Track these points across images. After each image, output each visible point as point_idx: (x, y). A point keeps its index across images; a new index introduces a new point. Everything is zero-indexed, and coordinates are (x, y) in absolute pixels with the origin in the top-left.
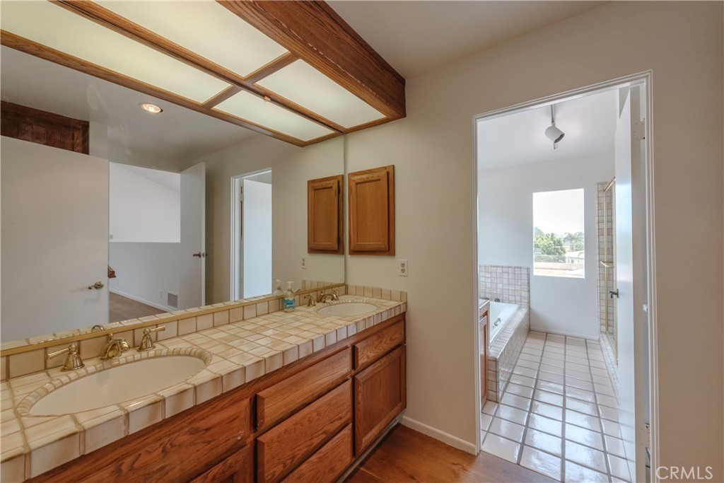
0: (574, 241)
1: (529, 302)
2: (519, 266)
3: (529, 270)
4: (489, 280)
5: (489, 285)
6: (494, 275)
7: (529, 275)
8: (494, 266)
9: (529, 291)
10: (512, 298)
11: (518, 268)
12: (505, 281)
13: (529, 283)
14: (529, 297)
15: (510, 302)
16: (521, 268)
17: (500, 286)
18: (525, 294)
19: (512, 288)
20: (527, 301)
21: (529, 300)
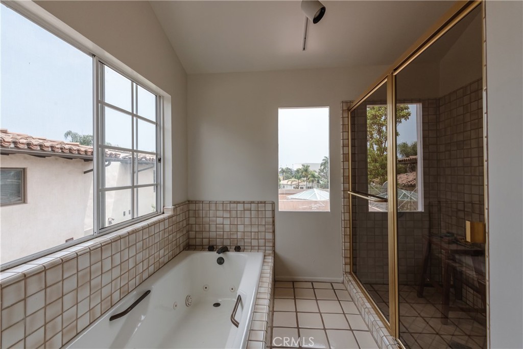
0: (284, 174)
1: (274, 246)
2: (263, 200)
3: (274, 205)
4: (227, 222)
5: (227, 228)
6: (234, 213)
7: (273, 211)
8: (234, 202)
9: (274, 232)
10: (254, 243)
11: (261, 203)
12: (247, 221)
13: (274, 221)
14: (274, 239)
15: (252, 248)
16: (265, 203)
17: (241, 228)
18: (269, 236)
19: (255, 229)
20: (271, 245)
21: (274, 243)
